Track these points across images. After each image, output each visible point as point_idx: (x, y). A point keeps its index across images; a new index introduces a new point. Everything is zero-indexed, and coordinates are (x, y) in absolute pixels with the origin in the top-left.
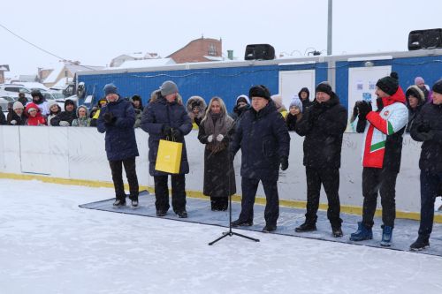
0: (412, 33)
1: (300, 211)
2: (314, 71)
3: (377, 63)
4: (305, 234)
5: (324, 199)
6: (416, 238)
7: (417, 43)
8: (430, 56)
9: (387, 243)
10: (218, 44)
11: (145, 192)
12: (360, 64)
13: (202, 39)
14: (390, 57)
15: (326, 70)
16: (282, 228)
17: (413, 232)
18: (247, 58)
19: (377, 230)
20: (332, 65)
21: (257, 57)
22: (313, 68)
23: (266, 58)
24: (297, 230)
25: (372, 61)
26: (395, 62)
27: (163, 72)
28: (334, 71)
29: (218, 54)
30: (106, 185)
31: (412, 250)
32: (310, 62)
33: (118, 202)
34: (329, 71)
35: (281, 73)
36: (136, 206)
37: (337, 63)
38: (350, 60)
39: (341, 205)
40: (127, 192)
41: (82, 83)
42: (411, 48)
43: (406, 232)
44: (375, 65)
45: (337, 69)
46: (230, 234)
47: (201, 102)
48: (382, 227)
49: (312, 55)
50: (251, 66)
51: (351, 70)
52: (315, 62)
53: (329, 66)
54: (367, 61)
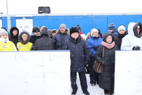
0: (39, 7)
2: (1, 20)
3: (27, 18)
7: (41, 11)
8: (47, 16)
12: (21, 18)
14: (32, 16)
26: (34, 18)
34: (8, 20)
37: (11, 17)
38: (16, 16)
42: (39, 13)
45: (11, 20)
51: (17, 20)
52: (1, 17)
53: (8, 19)
54: (23, 17)
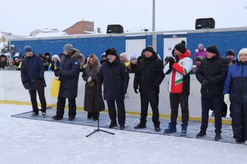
0: (197, 20)
1: (137, 118)
2: (145, 40)
4: (139, 130)
5: (150, 111)
6: (199, 131)
7: (200, 26)
8: (207, 33)
9: (184, 134)
10: (92, 24)
11: (50, 107)
12: (170, 36)
13: (83, 22)
14: (186, 33)
15: (151, 40)
16: (127, 127)
17: (198, 128)
18: (108, 32)
19: (179, 127)
20: (155, 37)
21: (113, 32)
22: (144, 38)
23: (118, 32)
24: (136, 128)
25: (176, 35)
26: (189, 35)
27: (60, 40)
28: (156, 40)
29: (92, 30)
30: (27, 103)
31: (197, 138)
32: (143, 35)
33: (34, 113)
34: (153, 40)
35: (127, 41)
36: (44, 115)
37: (157, 35)
38: (164, 34)
39: (160, 114)
40: (40, 107)
41: (13, 46)
42: (197, 28)
43: (194, 128)
44: (178, 37)
46: (98, 130)
47: (81, 56)
48: (182, 125)
49: (144, 31)
50: (110, 37)
51: (165, 40)
52: (145, 35)
53: (153, 37)
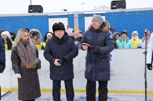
0: (112, 2)
2: (67, 18)
7: (115, 6)
8: (123, 12)
12: (91, 15)
14: (105, 12)
22: (66, 17)
25: (95, 14)
26: (107, 14)
28: (77, 19)
34: (75, 19)
35: (50, 19)
38: (85, 13)
42: (112, 8)
45: (79, 17)
47: (38, 33)
51: (86, 18)
52: (67, 14)
53: (75, 16)
54: (93, 14)
